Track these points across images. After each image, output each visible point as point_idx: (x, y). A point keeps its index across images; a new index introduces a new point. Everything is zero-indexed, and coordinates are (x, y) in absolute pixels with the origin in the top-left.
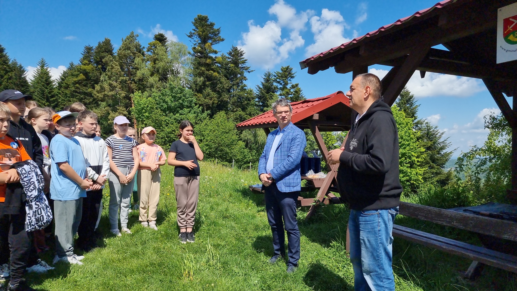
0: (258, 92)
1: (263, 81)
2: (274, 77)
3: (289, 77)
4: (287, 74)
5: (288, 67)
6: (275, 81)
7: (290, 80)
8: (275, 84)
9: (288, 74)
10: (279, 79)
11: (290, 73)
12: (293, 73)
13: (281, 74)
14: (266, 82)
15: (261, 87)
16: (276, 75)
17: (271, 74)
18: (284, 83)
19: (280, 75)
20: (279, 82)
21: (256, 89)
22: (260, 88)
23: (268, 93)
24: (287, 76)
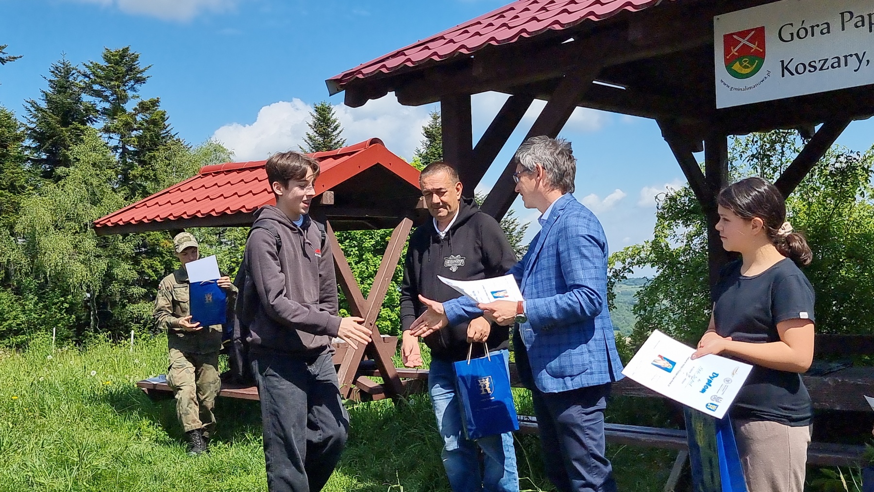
0: (35, 120)
1: (49, 90)
2: (81, 78)
3: (130, 79)
4: (124, 70)
5: (126, 50)
6: (88, 89)
7: (132, 88)
8: (86, 98)
9: (127, 71)
10: (100, 84)
11: (131, 69)
12: (141, 69)
13: (103, 70)
14: (59, 92)
15: (44, 105)
16: (88, 72)
17: (73, 69)
18: (115, 97)
19: (102, 74)
20: (98, 94)
21: (26, 113)
22: (38, 109)
23: (65, 123)
24: (124, 77)
